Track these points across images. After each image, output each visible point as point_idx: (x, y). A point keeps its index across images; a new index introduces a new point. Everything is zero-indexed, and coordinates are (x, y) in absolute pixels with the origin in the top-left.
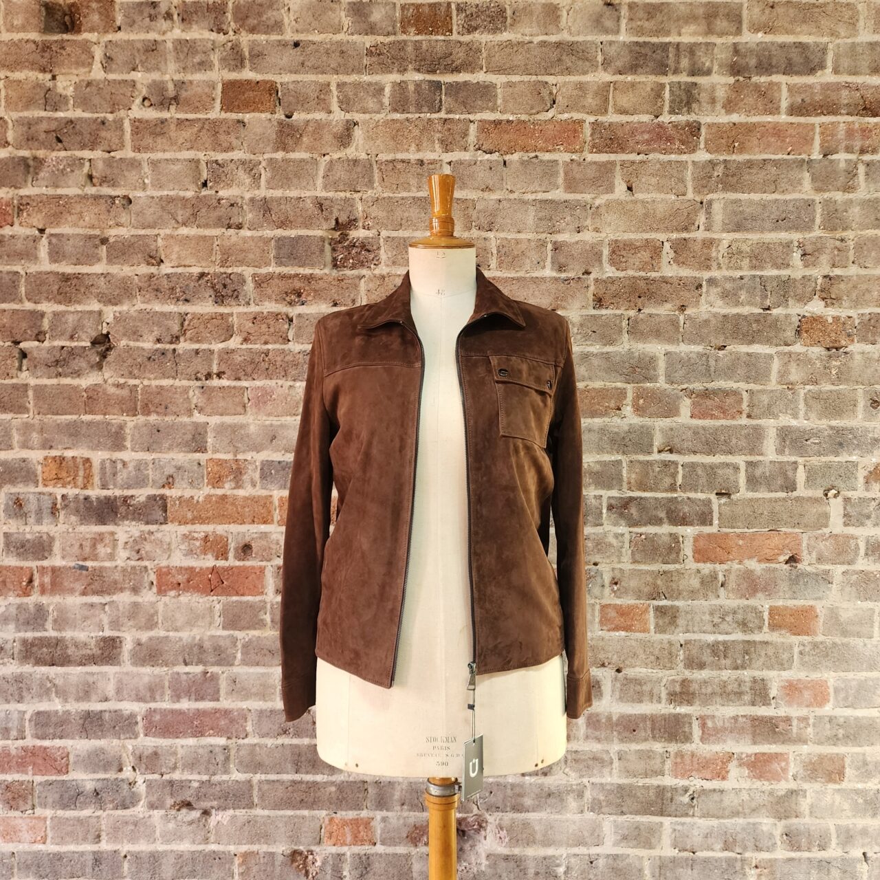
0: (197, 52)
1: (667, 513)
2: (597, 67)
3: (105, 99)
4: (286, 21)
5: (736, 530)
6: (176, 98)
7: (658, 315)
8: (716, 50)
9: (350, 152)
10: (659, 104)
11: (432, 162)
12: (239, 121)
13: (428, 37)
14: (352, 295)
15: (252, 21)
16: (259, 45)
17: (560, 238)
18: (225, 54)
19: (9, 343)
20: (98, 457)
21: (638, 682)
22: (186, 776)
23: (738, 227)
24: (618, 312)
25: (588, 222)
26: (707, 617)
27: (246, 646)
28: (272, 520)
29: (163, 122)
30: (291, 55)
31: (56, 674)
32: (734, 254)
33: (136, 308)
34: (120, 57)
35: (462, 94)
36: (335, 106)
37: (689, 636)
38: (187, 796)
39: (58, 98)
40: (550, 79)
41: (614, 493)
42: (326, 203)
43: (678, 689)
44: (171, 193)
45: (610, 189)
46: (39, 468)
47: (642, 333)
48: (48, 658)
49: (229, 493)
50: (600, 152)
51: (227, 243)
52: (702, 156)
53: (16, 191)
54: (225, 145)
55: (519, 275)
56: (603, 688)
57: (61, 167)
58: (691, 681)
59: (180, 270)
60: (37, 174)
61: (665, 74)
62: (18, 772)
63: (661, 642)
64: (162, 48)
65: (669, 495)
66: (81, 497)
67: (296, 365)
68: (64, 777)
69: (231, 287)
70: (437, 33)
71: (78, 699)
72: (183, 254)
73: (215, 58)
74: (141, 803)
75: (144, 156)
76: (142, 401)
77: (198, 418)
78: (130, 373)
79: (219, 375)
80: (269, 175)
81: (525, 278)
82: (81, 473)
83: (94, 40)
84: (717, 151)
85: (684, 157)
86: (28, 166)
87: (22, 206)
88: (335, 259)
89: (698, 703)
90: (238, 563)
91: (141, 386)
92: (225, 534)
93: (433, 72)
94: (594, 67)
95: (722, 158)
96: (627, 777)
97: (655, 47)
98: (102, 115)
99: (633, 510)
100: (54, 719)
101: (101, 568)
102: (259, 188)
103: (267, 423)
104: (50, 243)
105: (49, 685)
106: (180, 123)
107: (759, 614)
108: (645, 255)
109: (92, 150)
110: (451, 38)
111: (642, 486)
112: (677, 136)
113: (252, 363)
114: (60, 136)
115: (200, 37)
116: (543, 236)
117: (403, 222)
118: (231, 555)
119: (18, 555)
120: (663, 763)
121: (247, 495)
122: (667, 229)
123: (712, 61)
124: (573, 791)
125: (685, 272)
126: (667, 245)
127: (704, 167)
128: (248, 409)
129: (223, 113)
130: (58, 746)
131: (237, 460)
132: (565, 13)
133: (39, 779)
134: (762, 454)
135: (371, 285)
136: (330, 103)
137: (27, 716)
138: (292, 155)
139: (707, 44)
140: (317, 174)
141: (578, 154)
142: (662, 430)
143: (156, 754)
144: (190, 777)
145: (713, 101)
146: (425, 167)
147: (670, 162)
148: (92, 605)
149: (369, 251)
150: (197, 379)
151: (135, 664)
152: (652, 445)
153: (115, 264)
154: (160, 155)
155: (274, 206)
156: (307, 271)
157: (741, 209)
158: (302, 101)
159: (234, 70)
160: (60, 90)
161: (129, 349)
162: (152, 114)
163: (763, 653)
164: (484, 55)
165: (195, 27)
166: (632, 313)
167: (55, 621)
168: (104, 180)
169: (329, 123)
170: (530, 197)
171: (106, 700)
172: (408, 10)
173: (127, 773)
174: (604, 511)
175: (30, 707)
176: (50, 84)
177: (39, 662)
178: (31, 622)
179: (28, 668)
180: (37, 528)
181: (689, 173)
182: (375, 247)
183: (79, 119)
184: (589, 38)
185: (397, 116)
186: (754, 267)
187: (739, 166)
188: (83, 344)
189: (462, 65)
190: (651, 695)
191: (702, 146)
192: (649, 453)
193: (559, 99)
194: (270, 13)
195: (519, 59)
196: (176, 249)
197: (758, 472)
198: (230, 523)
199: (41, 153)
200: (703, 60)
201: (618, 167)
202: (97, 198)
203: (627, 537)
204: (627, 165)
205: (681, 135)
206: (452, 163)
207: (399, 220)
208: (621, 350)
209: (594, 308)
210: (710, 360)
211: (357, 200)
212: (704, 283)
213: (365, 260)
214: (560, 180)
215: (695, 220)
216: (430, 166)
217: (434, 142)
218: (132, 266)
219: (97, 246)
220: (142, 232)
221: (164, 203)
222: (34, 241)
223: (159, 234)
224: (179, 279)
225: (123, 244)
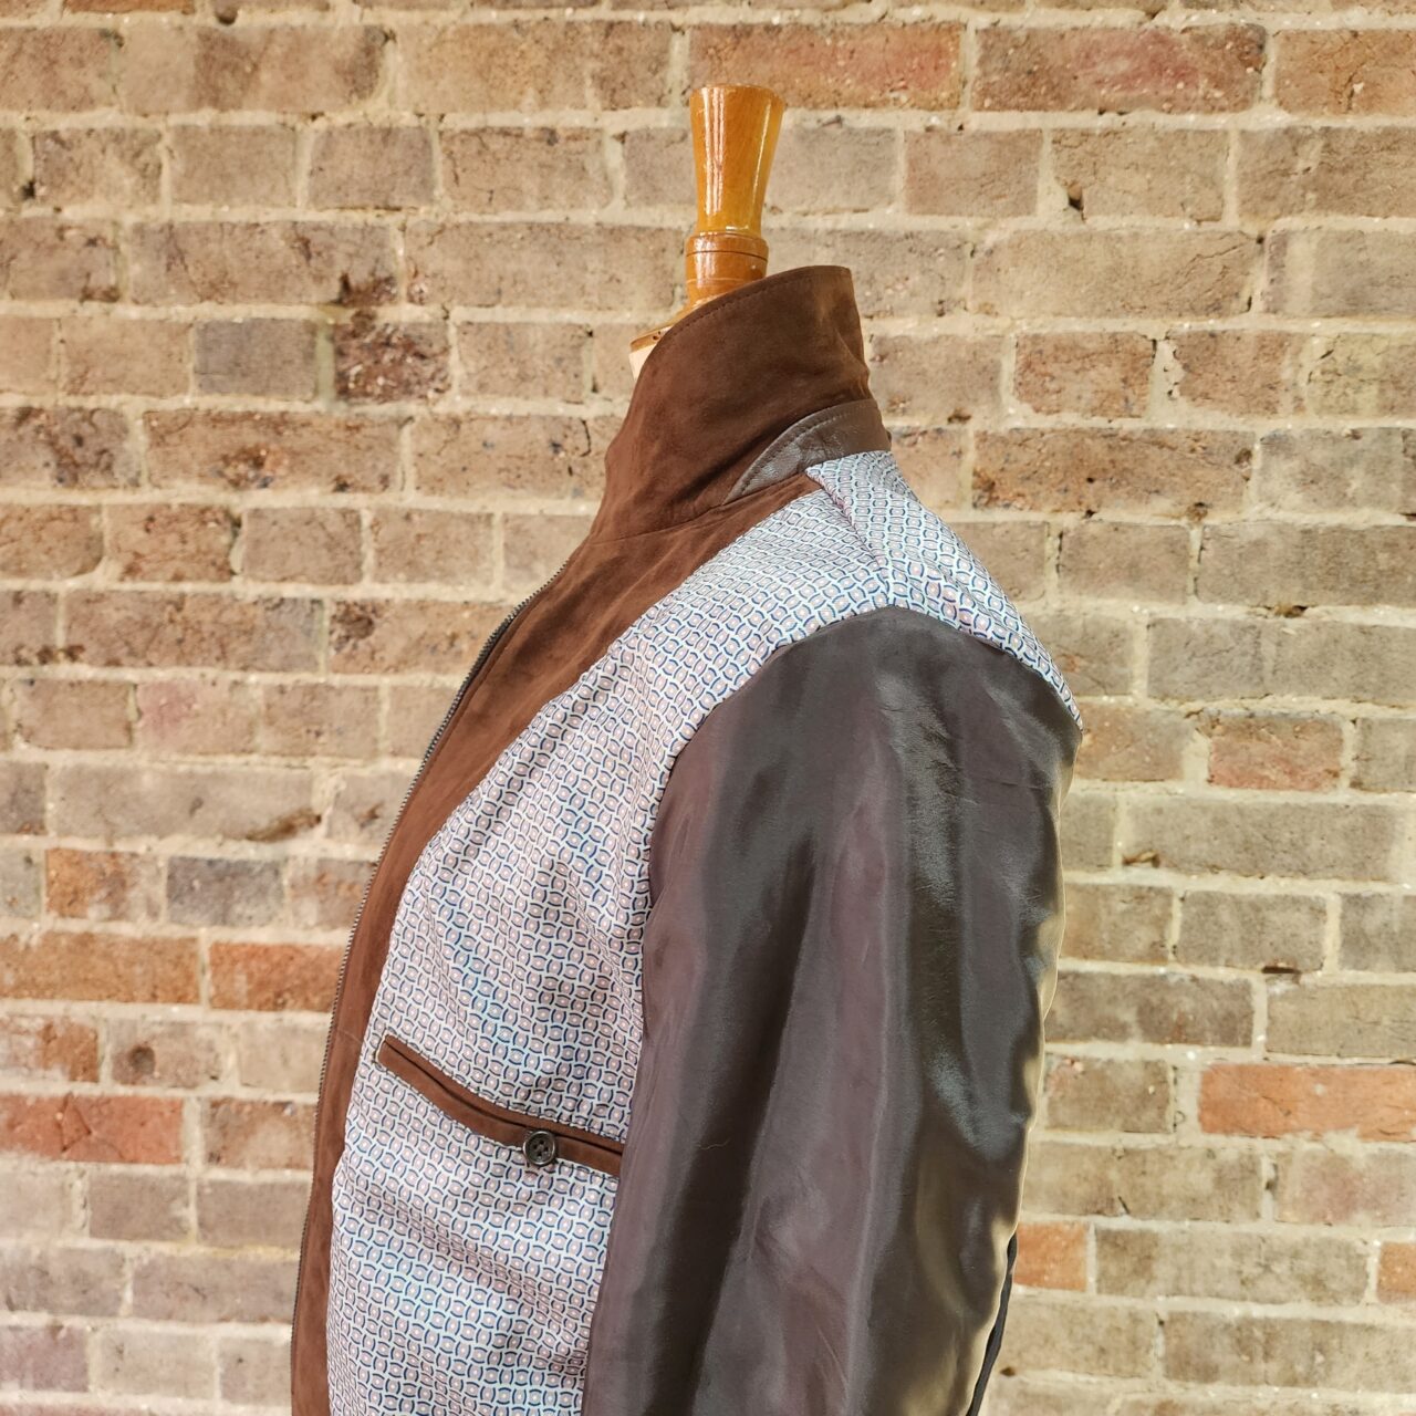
1: (1140, 1012)
5: (1309, 1059)
7: (1135, 526)
9: (376, 109)
11: (577, 135)
12: (105, 34)
14: (381, 466)
17: (893, 328)
23: (1355, 305)
24: (1035, 517)
25: (966, 289)
26: (1226, 1262)
27: (144, 1277)
28: (197, 996)
32: (1338, 372)
37: (1181, 1303)
42: (318, 240)
45: (1025, 203)
47: (1092, 572)
49: (97, 929)
50: (1003, 106)
51: (83, 336)
52: (1268, 117)
54: (73, 93)
58: (1180, 1408)
63: (1112, 1313)
65: (1147, 970)
67: (249, 633)
69: (92, 444)
77: (25, 752)
79: (72, 653)
80: (180, 167)
84: (1306, 104)
85: (1220, 121)
88: (342, 377)
90: (123, 1090)
92: (90, 1024)
95: (1318, 123)
102: (155, 198)
103: (182, 768)
107: (1356, 1263)
108: (1108, 375)
111: (1080, 947)
112: (1203, 65)
113: (144, 625)
117: (505, 285)
118: (105, 1071)
121: (139, 935)
122: (1167, 309)
125: (1212, 420)
127: (1270, 146)
128: (137, 735)
129: (67, 13)
131: (114, 855)
134: (1384, 879)
135: (427, 442)
138: (235, 118)
140: (295, 164)
141: (946, 114)
142: (1136, 813)
146: (560, 147)
147: (1182, 134)
149: (422, 357)
150: (19, 662)
152: (1108, 849)
155: (192, 245)
156: (273, 405)
157: (1363, 257)
163: (1360, 1352)
166: (1070, 520)
169: (322, 36)
170: (820, 223)
181: (1232, 161)
182: (436, 348)
185: (491, 16)
186: (1390, 409)
187: (1365, 145)
191: (1268, 90)
192: (1101, 867)
197: (1372, 922)
198: (100, 999)
201: (1047, 148)
204: (1070, 142)
205: (1214, 61)
206: (627, 138)
207: (495, 279)
208: (1039, 612)
209: (975, 505)
210: (1264, 641)
211: (394, 231)
212: (1257, 447)
213: (414, 379)
214: (898, 181)
215: (1241, 286)
216: (573, 145)
217: (581, 83)
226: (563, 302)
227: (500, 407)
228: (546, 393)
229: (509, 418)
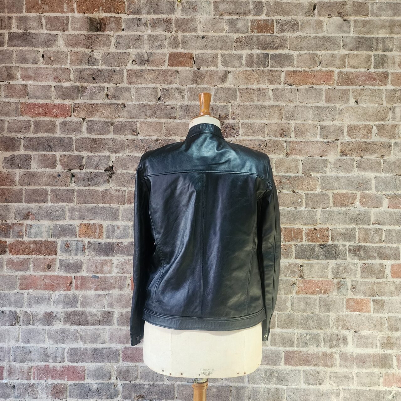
0: (158, 40)
1: (378, 254)
2: (340, 47)
3: (116, 61)
4: (199, 27)
6: (148, 61)
7: (371, 159)
8: (394, 41)
9: (227, 85)
10: (369, 64)
11: (264, 89)
12: (176, 71)
13: (263, 34)
15: (183, 27)
16: (186, 37)
17: (323, 123)
18: (170, 41)
19: (67, 170)
20: (106, 224)
21: (365, 337)
22: (143, 382)
24: (352, 158)
25: (337, 117)
26: (399, 305)
29: (142, 71)
30: (201, 42)
31: (81, 330)
33: (126, 155)
34: (123, 42)
35: (278, 59)
36: (220, 64)
37: (390, 315)
38: (143, 392)
39: (94, 60)
40: (319, 53)
41: (352, 243)
42: (215, 108)
43: (385, 341)
44: (144, 103)
45: (347, 101)
46: (78, 229)
47: (363, 168)
48: (78, 321)
50: (342, 85)
51: (169, 126)
52: (390, 87)
53: (73, 101)
54: (169, 81)
55: (305, 140)
56: (348, 340)
57: (95, 91)
58: (392, 337)
59: (147, 138)
60: (83, 94)
61: (372, 51)
62: (60, 379)
63: (377, 317)
64: (142, 38)
65: (379, 245)
66: (97, 243)
68: (83, 382)
70: (267, 32)
71: (91, 342)
72: (149, 130)
73: (166, 43)
74: (120, 396)
75: (132, 86)
76: (128, 198)
78: (123, 184)
80: (189, 95)
81: (308, 142)
82: (98, 231)
83: (112, 35)
84: (397, 85)
85: (382, 87)
86: (79, 90)
87: (76, 108)
89: (395, 348)
91: (127, 190)
93: (265, 49)
94: (339, 47)
95: (399, 88)
96: (361, 386)
97: (367, 39)
98: (114, 68)
99: (362, 252)
100: (79, 352)
101: (105, 277)
102: (184, 100)
104: (88, 125)
105: (77, 335)
106: (149, 71)
108: (364, 132)
109: (109, 83)
110: (273, 34)
111: (365, 240)
112: (378, 78)
114: (94, 77)
115: (160, 34)
116: (316, 122)
117: (251, 116)
119: (66, 270)
120: (379, 379)
122: (374, 120)
123: (393, 45)
124: (334, 393)
125: (384, 140)
126: (374, 127)
127: (391, 92)
129: (169, 67)
130: (80, 366)
132: (325, 24)
133: (70, 383)
136: (217, 63)
137: (66, 351)
138: (200, 86)
139: (391, 38)
141: (332, 86)
142: (374, 213)
143: (128, 370)
144: (144, 383)
145: (394, 63)
146: (261, 92)
147: (375, 90)
148: (100, 295)
149: (234, 129)
151: (119, 325)
152: (370, 221)
153: (117, 134)
154: (139, 86)
155: (191, 109)
158: (205, 62)
159: (174, 48)
160: (95, 57)
161: (122, 174)
162: (137, 67)
164: (288, 42)
165: (157, 29)
167: (82, 303)
168: (114, 97)
169: (217, 72)
170: (310, 105)
171: (105, 343)
172: (254, 22)
173: (113, 380)
174: (347, 252)
175: (68, 346)
176: (91, 54)
177: (73, 323)
178: (70, 303)
179: (68, 326)
180: (75, 258)
181: (384, 95)
182: (237, 128)
183: (104, 69)
184: (337, 35)
185: (249, 69)
188: (101, 171)
189: (278, 46)
190: (372, 344)
191: (390, 83)
192: (369, 224)
193: (323, 62)
194: (191, 24)
195: (304, 44)
196: (146, 128)
199: (85, 85)
200: (389, 45)
201: (351, 92)
202: (110, 104)
203: (359, 266)
204: (355, 91)
205: (380, 77)
206: (273, 90)
207: (249, 115)
208: (354, 175)
209: (340, 156)
210: (397, 180)
211: (229, 106)
212: (392, 145)
213: (232, 133)
214: (324, 98)
215: (387, 116)
216: (263, 91)
217: (265, 80)
218: (125, 135)
219: (109, 127)
220: (130, 120)
221: (141, 107)
222: (80, 124)
223: (138, 121)
224: (146, 142)
225: (121, 125)
226: (262, 118)
227: (250, 138)
228: (258, 136)
229: (251, 140)
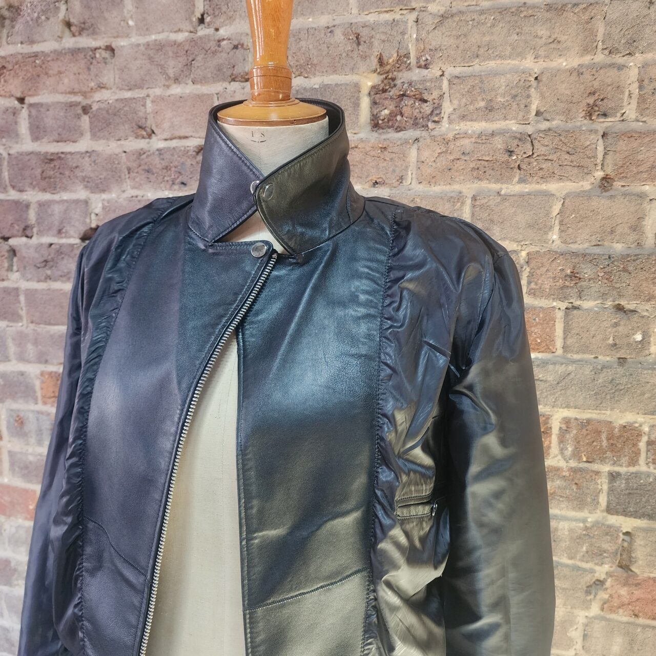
14: (399, 170)
33: (127, 195)
42: (364, 33)
44: (161, 37)
57: (36, 15)
59: (174, 143)
60: (13, 27)
72: (177, 121)
88: (375, 117)
104: (30, 116)
119: (23, 476)
135: (427, 154)
149: (425, 101)
153: (99, 138)
168: (83, 28)
180: (39, 450)
182: (436, 94)
188: (72, 241)
196: (169, 114)
202: (75, 52)
213: (419, 116)
218: (119, 140)
219: (78, 117)
220: (128, 95)
221: (151, 53)
222: (14, 114)
223: (148, 96)
224: (172, 155)
225: (107, 111)
228: (505, 118)
